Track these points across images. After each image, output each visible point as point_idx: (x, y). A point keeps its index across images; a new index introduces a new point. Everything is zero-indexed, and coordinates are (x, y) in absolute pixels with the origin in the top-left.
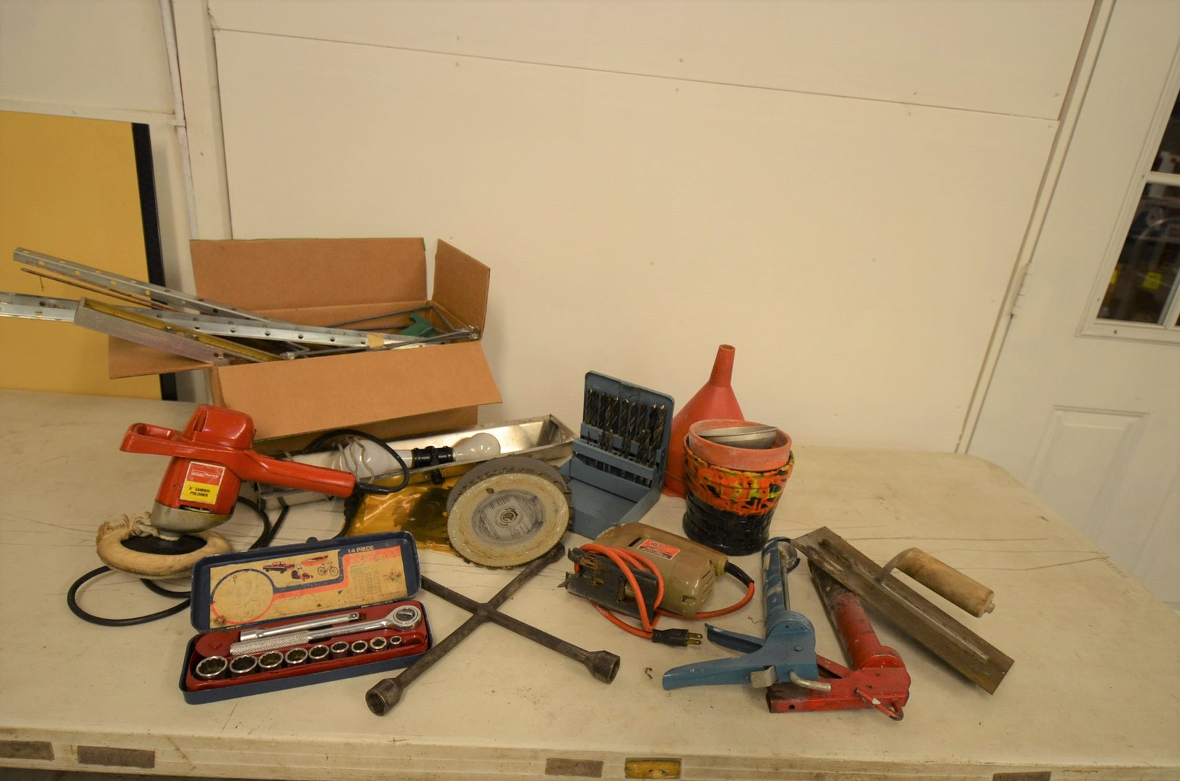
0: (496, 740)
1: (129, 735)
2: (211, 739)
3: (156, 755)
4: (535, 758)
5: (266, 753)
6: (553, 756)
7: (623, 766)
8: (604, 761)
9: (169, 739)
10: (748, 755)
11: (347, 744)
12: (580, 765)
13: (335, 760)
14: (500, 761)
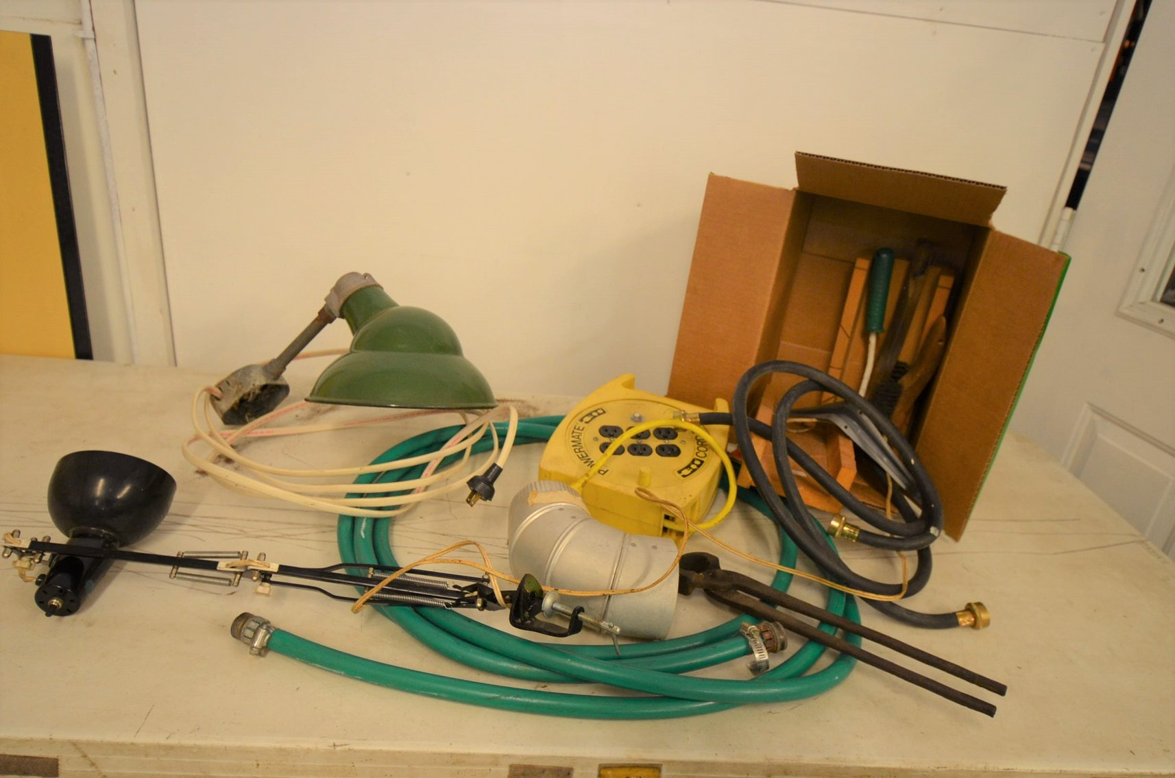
0: (451, 744)
1: (28, 740)
2: (123, 745)
3: (60, 763)
4: (496, 765)
5: (188, 760)
6: (516, 762)
7: (596, 772)
8: (574, 768)
9: (75, 744)
10: (737, 760)
11: (281, 749)
12: (547, 772)
13: (267, 768)
14: (457, 768)
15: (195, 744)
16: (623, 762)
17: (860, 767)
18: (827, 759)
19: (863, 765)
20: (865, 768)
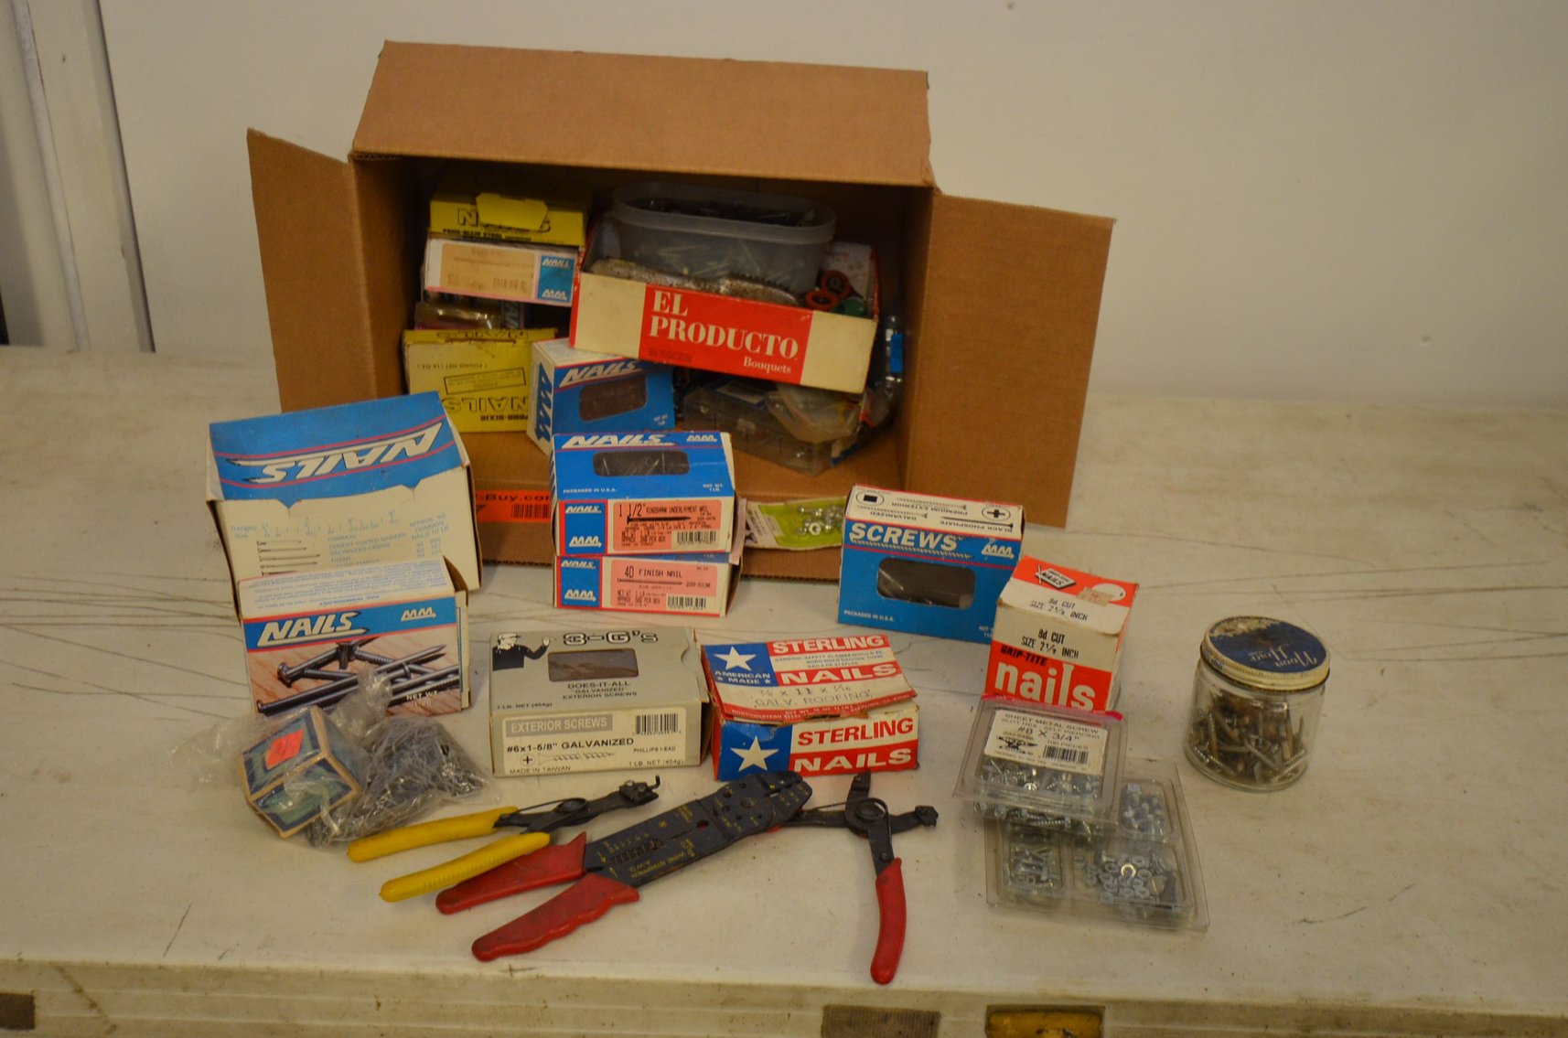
0: (717, 969)
2: (144, 969)
3: (37, 1003)
4: (800, 1005)
5: (257, 996)
6: (835, 1000)
7: (982, 1020)
8: (941, 1012)
9: (62, 970)
11: (417, 977)
12: (892, 1021)
13: (394, 1010)
14: (729, 1011)
15: (268, 968)
16: (1031, 1003)
17: (1484, 1016)
18: (1419, 999)
19: (1488, 1011)
20: (1492, 1017)
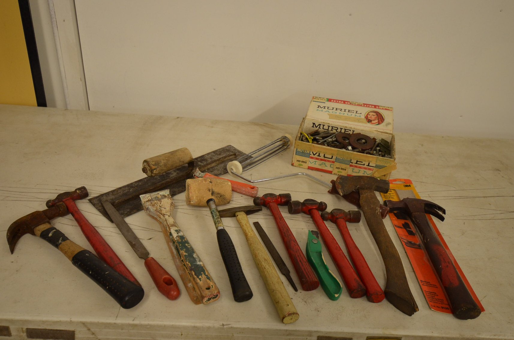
1: (58, 322)
2: (110, 324)
3: (75, 333)
4: (311, 336)
5: (144, 332)
6: (321, 335)
8: (353, 338)
9: (84, 324)
10: (444, 335)
11: (194, 327)
13: (186, 336)
14: (288, 337)
15: (148, 324)
16: (380, 336)
